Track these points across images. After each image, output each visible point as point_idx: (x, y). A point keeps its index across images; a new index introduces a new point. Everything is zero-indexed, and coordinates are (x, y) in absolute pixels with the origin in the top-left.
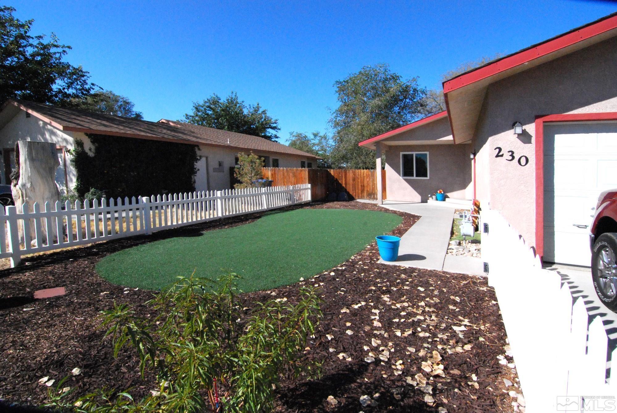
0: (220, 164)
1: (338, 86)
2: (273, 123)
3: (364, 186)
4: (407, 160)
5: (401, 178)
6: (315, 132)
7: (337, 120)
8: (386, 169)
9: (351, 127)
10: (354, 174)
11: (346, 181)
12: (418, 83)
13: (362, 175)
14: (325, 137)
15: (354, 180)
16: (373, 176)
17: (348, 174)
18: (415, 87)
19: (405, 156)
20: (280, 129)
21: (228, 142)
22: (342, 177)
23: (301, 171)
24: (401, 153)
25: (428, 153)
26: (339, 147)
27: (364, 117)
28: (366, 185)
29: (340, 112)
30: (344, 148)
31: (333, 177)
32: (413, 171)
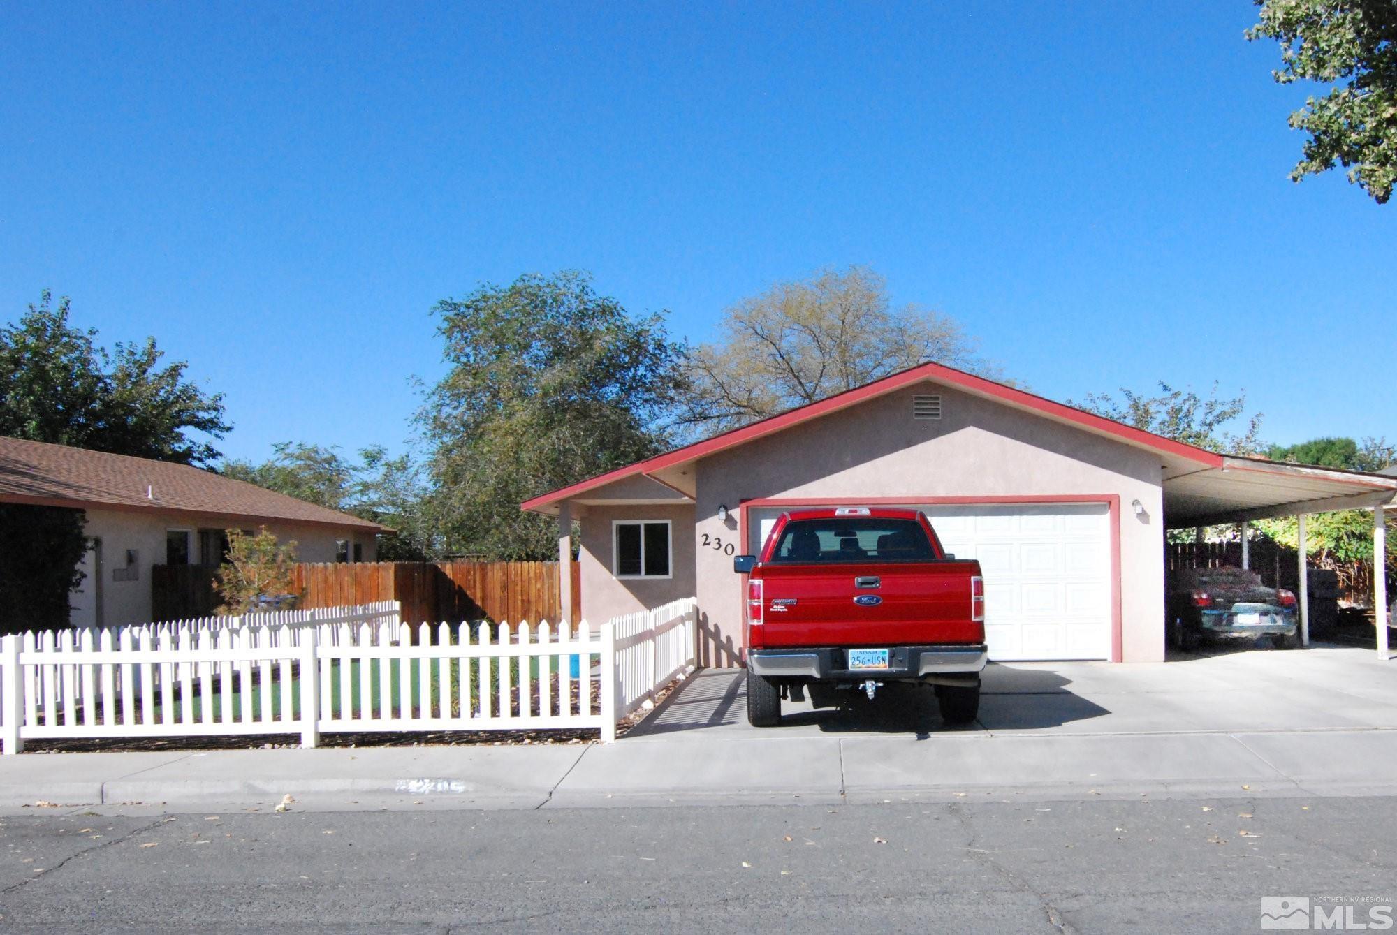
0: (131, 558)
1: (448, 314)
2: (207, 409)
3: (529, 601)
4: (628, 536)
5: (614, 578)
6: (370, 449)
7: (443, 415)
8: (580, 559)
9: (486, 438)
10: (506, 573)
11: (484, 589)
12: (667, 327)
13: (525, 574)
14: (403, 466)
15: (505, 587)
16: (551, 573)
17: (490, 574)
18: (658, 335)
19: (622, 529)
20: (229, 429)
21: (150, 496)
22: (475, 582)
23: (377, 569)
24: (616, 523)
25: (669, 522)
26: (447, 497)
27: (523, 414)
28: (533, 598)
29: (451, 388)
30: (465, 501)
31: (451, 582)
32: (640, 563)
